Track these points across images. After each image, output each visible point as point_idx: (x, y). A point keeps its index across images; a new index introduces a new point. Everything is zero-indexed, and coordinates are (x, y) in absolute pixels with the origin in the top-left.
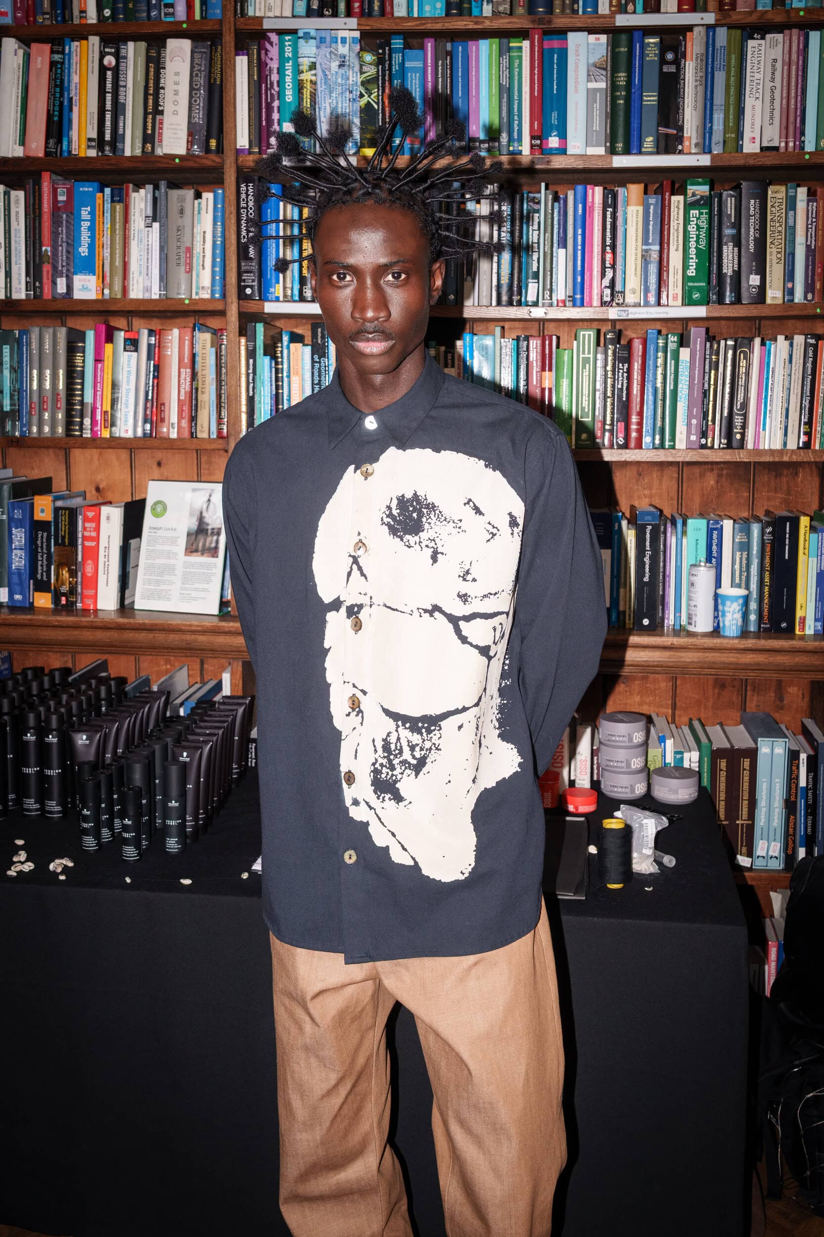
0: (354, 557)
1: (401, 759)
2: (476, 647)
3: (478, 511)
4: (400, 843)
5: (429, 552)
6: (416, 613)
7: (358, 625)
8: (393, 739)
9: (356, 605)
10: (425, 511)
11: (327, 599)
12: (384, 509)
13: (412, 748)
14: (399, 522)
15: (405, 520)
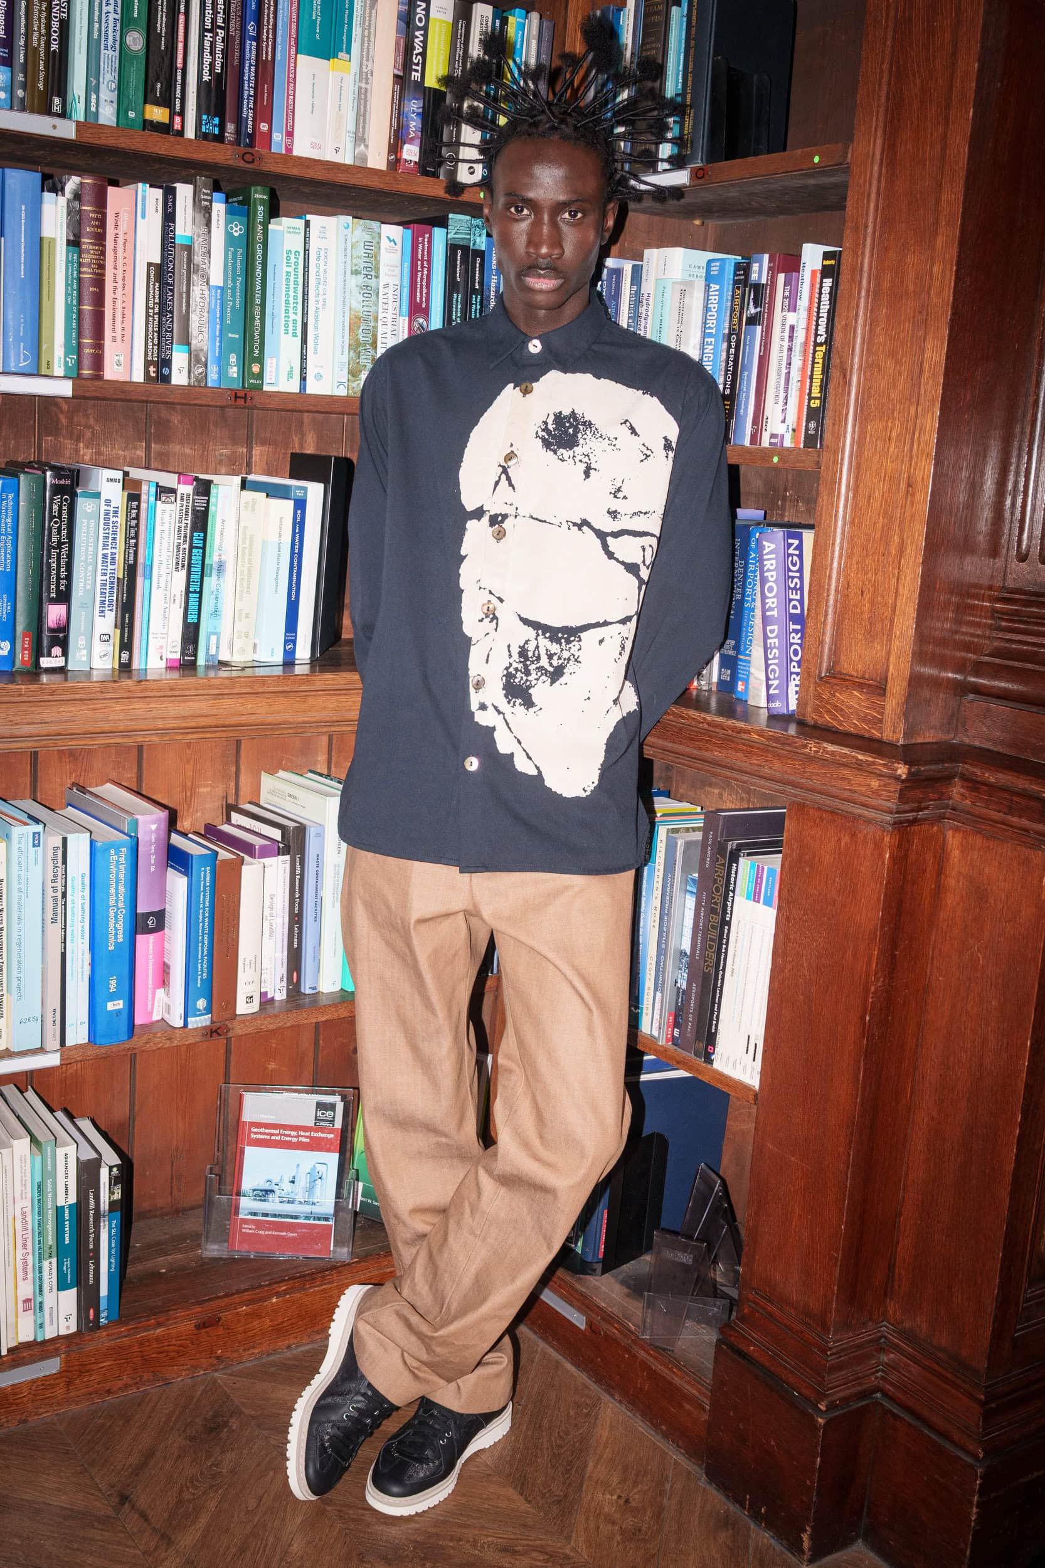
0: (503, 467)
1: (538, 665)
2: (623, 563)
3: (634, 431)
4: (525, 750)
5: (583, 467)
6: (565, 526)
7: (501, 534)
8: (531, 647)
9: (501, 514)
10: (581, 427)
11: (470, 507)
12: (540, 423)
13: (550, 657)
14: (554, 437)
15: (560, 435)
